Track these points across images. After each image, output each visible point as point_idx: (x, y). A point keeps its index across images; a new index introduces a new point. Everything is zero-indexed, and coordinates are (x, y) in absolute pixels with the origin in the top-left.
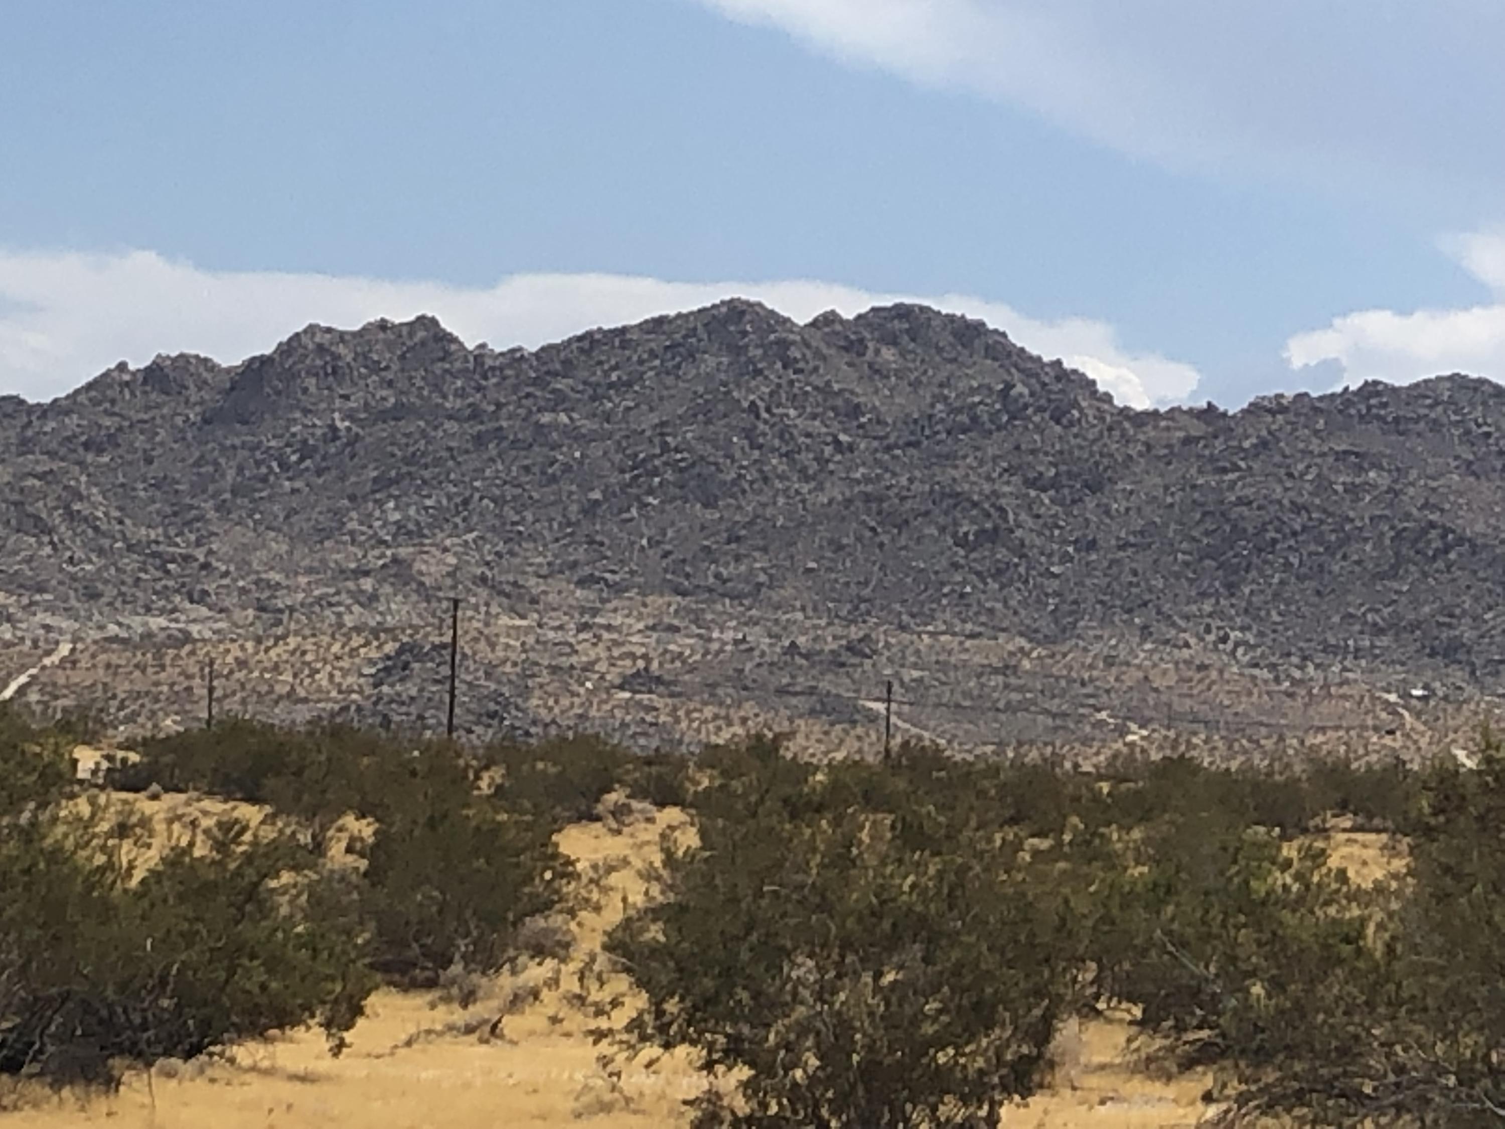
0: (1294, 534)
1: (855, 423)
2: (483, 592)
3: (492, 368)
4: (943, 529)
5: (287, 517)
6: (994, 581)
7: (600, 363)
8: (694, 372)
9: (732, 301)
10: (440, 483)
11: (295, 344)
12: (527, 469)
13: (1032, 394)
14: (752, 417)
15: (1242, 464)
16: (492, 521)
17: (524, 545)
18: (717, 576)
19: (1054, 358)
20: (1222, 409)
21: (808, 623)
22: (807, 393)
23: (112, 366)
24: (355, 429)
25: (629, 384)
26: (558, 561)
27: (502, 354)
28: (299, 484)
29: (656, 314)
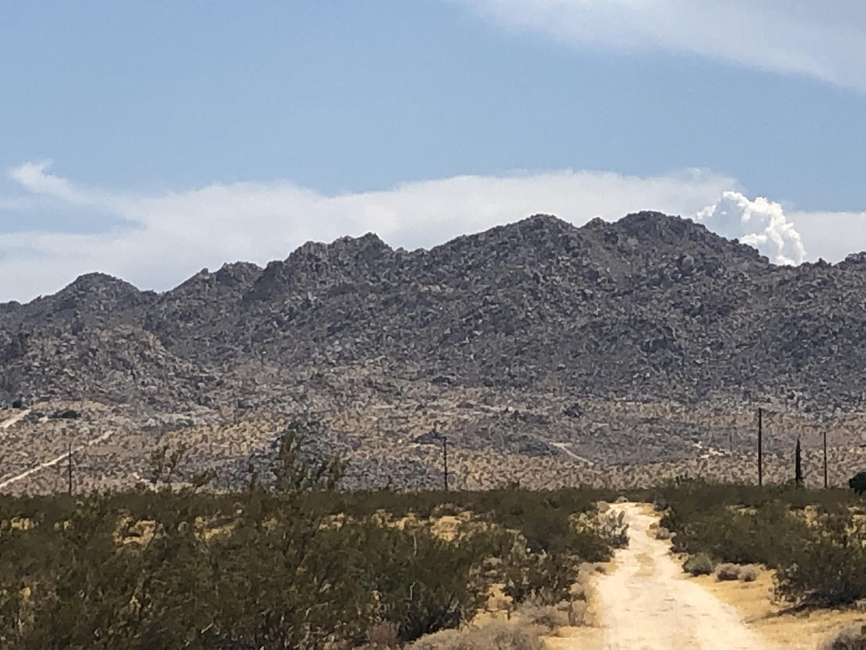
0: (835, 334)
1: (595, 283)
2: (369, 390)
3: (406, 261)
4: (635, 341)
5: (280, 353)
6: (663, 369)
7: (464, 255)
8: (515, 258)
9: (538, 216)
10: (364, 328)
11: (298, 254)
12: (413, 318)
13: (696, 260)
14: (535, 282)
15: (811, 295)
16: (393, 349)
17: (407, 362)
18: (509, 374)
19: (733, 239)
20: (828, 262)
21: (554, 399)
22: (567, 267)
23: (199, 271)
24: (319, 301)
25: (478, 267)
26: (424, 370)
27: (411, 253)
28: (287, 333)
29: (495, 226)
